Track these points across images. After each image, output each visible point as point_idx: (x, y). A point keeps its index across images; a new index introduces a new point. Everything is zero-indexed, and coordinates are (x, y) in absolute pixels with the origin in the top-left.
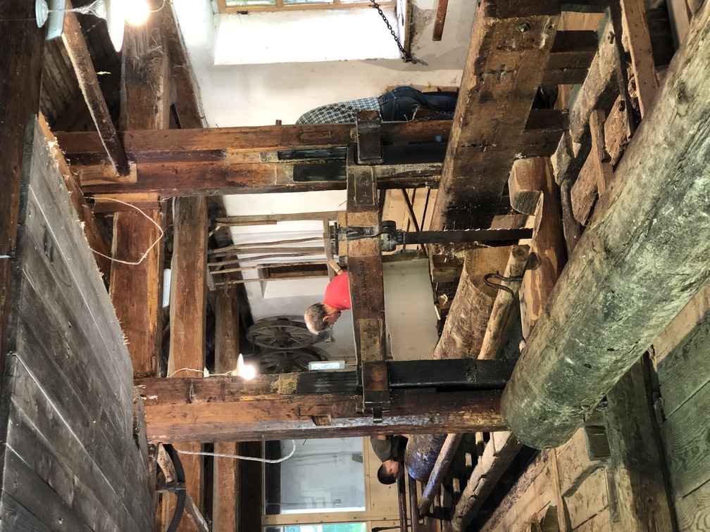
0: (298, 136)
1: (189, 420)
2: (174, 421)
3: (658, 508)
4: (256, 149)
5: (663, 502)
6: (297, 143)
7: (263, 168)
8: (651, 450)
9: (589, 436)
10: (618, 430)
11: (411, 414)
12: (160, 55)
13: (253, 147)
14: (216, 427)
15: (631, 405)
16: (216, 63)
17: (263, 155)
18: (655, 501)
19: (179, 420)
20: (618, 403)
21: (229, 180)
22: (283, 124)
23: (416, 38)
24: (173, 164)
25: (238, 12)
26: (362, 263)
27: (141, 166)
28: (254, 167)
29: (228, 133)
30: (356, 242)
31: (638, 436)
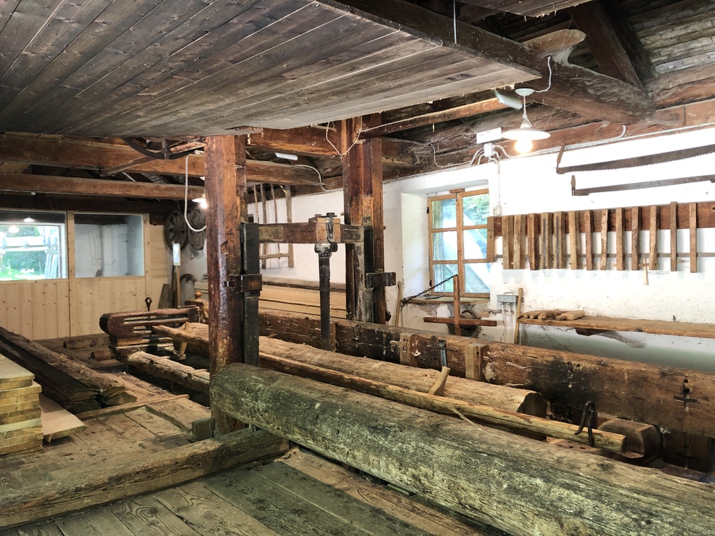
0: (379, 239)
1: (226, 163)
2: (225, 154)
3: (194, 471)
5: (198, 473)
6: (376, 238)
7: (360, 218)
8: (231, 462)
9: (208, 421)
10: (241, 440)
11: (228, 305)
12: (414, 162)
13: (374, 212)
14: (221, 180)
15: (256, 447)
17: (369, 218)
18: (199, 468)
19: (225, 157)
20: (257, 438)
21: (354, 198)
22: (384, 230)
23: (418, 306)
24: (362, 165)
25: (428, 208)
26: (314, 231)
27: (361, 146)
28: (360, 213)
30: (325, 228)
31: (238, 453)
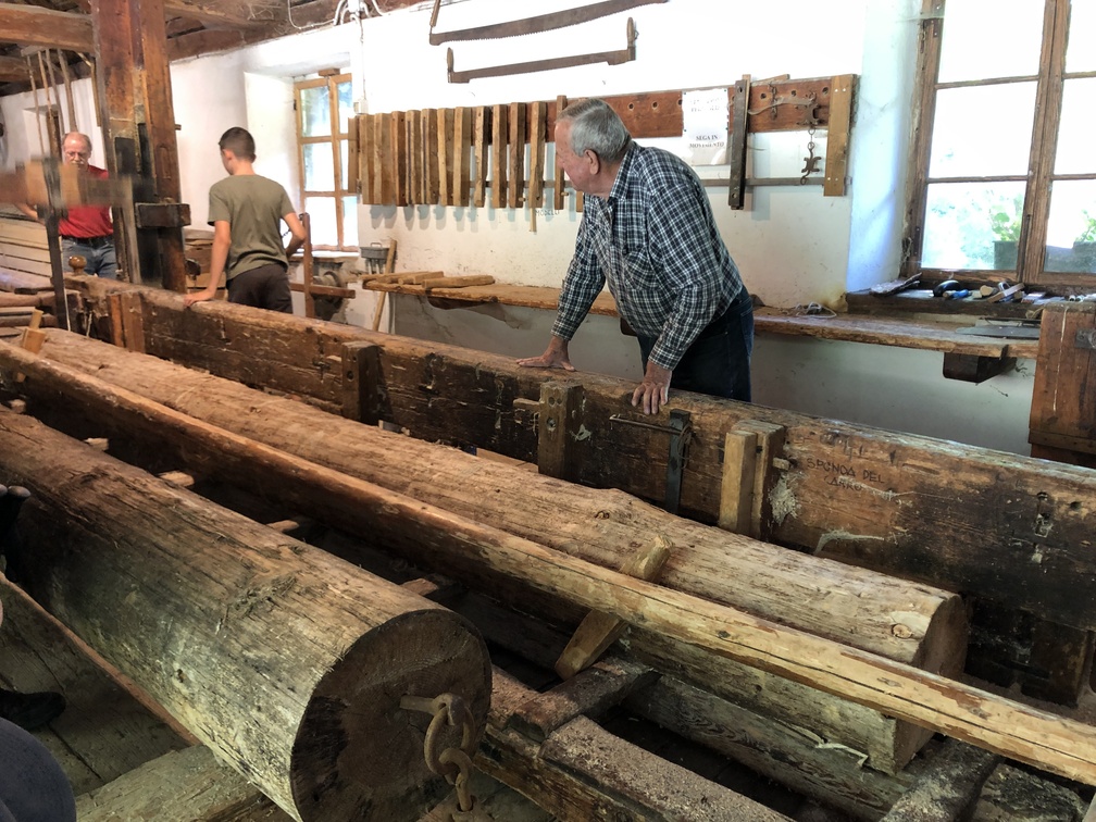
0: (164, 146)
4: (147, 100)
6: (156, 144)
7: (128, 107)
12: (246, 16)
13: (149, 98)
16: (246, 74)
17: (141, 108)
21: (113, 70)
22: (177, 131)
25: (295, 101)
28: (129, 98)
29: (164, 74)
